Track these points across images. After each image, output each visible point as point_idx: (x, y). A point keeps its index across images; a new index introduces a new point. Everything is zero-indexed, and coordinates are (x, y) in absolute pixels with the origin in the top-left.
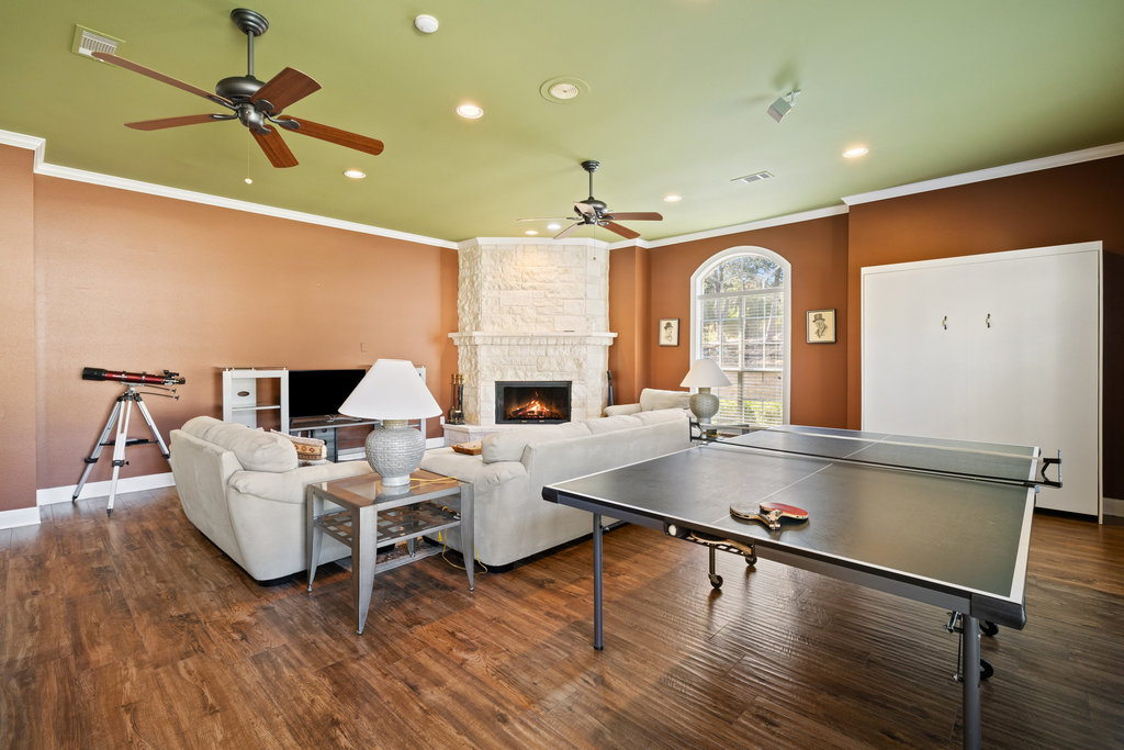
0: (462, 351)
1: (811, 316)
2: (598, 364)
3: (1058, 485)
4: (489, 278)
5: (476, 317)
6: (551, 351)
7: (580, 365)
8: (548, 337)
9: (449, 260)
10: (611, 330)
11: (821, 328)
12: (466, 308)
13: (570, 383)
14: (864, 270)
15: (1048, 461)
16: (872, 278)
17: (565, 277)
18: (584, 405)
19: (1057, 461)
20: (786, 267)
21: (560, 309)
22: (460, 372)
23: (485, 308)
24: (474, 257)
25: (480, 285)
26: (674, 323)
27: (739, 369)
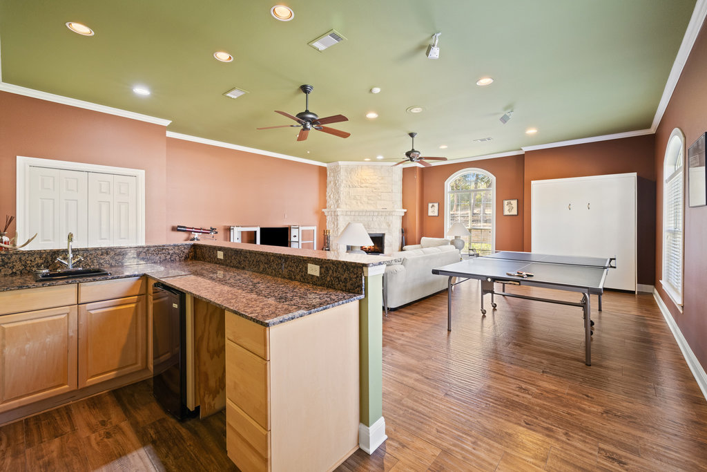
0: (329, 218)
1: (506, 202)
2: (397, 225)
3: (615, 267)
4: (344, 182)
5: (337, 201)
6: (375, 219)
7: (389, 226)
8: (374, 212)
9: (323, 172)
10: (403, 208)
11: (511, 208)
12: (332, 196)
13: (384, 234)
14: (533, 182)
15: (611, 259)
16: (536, 186)
17: (382, 181)
18: (391, 245)
19: (615, 259)
20: (493, 178)
21: (379, 198)
22: (328, 229)
23: (341, 196)
24: (336, 171)
25: (340, 185)
26: (436, 205)
27: (469, 228)
